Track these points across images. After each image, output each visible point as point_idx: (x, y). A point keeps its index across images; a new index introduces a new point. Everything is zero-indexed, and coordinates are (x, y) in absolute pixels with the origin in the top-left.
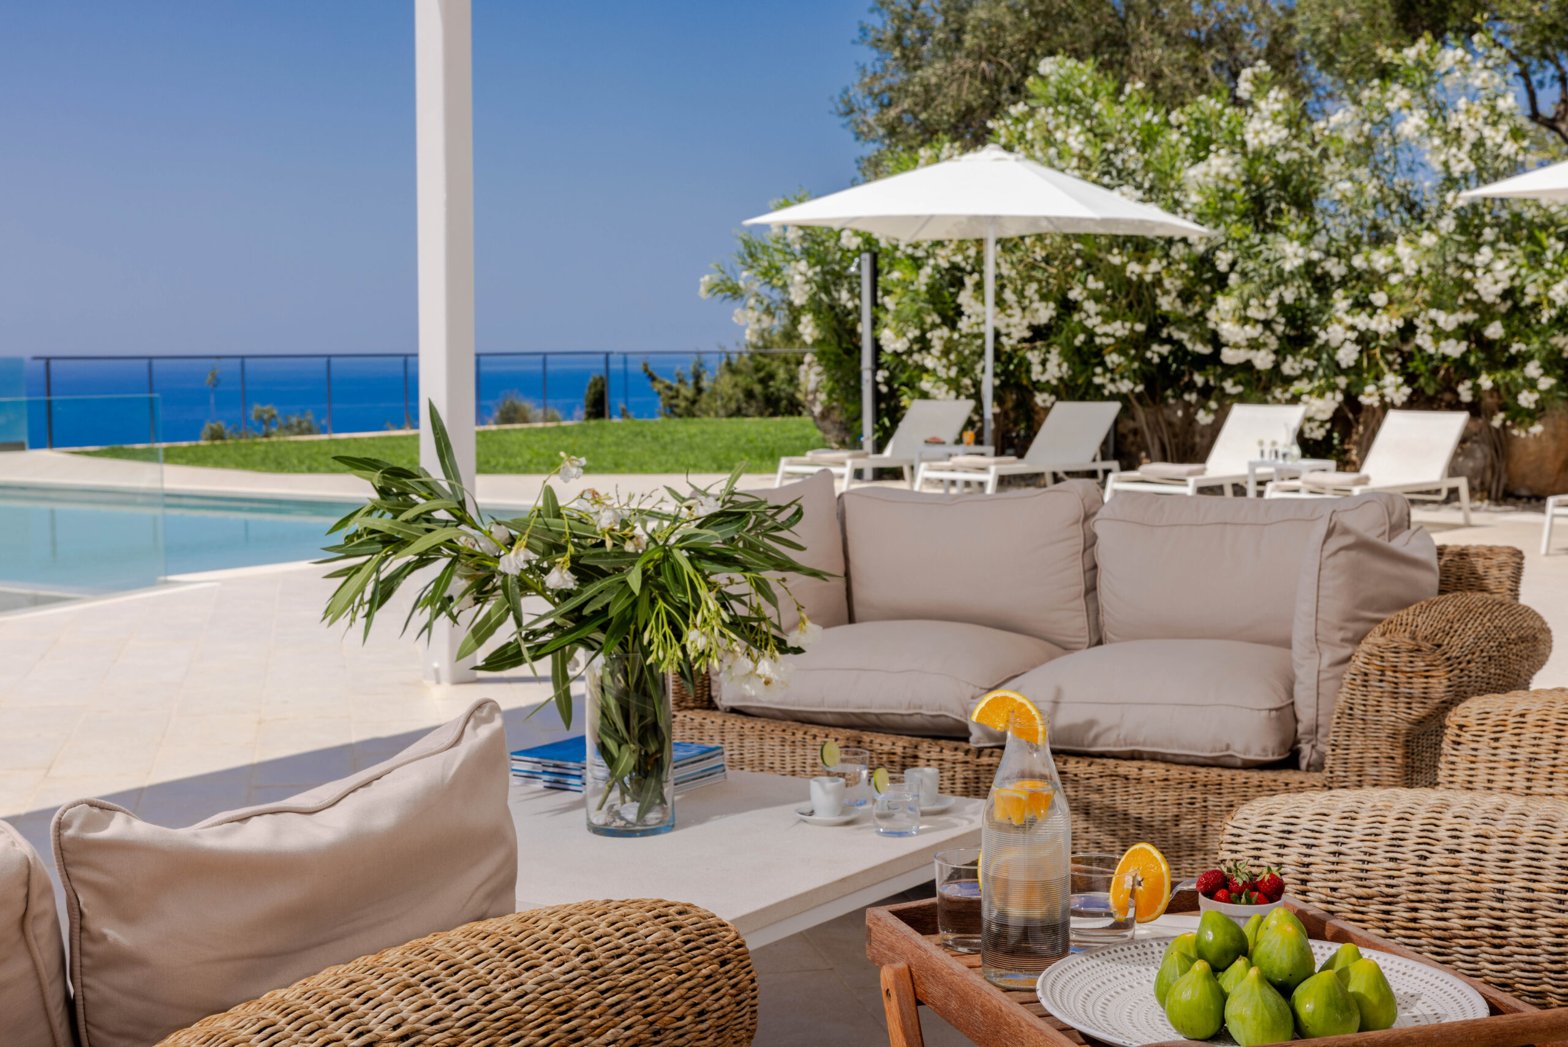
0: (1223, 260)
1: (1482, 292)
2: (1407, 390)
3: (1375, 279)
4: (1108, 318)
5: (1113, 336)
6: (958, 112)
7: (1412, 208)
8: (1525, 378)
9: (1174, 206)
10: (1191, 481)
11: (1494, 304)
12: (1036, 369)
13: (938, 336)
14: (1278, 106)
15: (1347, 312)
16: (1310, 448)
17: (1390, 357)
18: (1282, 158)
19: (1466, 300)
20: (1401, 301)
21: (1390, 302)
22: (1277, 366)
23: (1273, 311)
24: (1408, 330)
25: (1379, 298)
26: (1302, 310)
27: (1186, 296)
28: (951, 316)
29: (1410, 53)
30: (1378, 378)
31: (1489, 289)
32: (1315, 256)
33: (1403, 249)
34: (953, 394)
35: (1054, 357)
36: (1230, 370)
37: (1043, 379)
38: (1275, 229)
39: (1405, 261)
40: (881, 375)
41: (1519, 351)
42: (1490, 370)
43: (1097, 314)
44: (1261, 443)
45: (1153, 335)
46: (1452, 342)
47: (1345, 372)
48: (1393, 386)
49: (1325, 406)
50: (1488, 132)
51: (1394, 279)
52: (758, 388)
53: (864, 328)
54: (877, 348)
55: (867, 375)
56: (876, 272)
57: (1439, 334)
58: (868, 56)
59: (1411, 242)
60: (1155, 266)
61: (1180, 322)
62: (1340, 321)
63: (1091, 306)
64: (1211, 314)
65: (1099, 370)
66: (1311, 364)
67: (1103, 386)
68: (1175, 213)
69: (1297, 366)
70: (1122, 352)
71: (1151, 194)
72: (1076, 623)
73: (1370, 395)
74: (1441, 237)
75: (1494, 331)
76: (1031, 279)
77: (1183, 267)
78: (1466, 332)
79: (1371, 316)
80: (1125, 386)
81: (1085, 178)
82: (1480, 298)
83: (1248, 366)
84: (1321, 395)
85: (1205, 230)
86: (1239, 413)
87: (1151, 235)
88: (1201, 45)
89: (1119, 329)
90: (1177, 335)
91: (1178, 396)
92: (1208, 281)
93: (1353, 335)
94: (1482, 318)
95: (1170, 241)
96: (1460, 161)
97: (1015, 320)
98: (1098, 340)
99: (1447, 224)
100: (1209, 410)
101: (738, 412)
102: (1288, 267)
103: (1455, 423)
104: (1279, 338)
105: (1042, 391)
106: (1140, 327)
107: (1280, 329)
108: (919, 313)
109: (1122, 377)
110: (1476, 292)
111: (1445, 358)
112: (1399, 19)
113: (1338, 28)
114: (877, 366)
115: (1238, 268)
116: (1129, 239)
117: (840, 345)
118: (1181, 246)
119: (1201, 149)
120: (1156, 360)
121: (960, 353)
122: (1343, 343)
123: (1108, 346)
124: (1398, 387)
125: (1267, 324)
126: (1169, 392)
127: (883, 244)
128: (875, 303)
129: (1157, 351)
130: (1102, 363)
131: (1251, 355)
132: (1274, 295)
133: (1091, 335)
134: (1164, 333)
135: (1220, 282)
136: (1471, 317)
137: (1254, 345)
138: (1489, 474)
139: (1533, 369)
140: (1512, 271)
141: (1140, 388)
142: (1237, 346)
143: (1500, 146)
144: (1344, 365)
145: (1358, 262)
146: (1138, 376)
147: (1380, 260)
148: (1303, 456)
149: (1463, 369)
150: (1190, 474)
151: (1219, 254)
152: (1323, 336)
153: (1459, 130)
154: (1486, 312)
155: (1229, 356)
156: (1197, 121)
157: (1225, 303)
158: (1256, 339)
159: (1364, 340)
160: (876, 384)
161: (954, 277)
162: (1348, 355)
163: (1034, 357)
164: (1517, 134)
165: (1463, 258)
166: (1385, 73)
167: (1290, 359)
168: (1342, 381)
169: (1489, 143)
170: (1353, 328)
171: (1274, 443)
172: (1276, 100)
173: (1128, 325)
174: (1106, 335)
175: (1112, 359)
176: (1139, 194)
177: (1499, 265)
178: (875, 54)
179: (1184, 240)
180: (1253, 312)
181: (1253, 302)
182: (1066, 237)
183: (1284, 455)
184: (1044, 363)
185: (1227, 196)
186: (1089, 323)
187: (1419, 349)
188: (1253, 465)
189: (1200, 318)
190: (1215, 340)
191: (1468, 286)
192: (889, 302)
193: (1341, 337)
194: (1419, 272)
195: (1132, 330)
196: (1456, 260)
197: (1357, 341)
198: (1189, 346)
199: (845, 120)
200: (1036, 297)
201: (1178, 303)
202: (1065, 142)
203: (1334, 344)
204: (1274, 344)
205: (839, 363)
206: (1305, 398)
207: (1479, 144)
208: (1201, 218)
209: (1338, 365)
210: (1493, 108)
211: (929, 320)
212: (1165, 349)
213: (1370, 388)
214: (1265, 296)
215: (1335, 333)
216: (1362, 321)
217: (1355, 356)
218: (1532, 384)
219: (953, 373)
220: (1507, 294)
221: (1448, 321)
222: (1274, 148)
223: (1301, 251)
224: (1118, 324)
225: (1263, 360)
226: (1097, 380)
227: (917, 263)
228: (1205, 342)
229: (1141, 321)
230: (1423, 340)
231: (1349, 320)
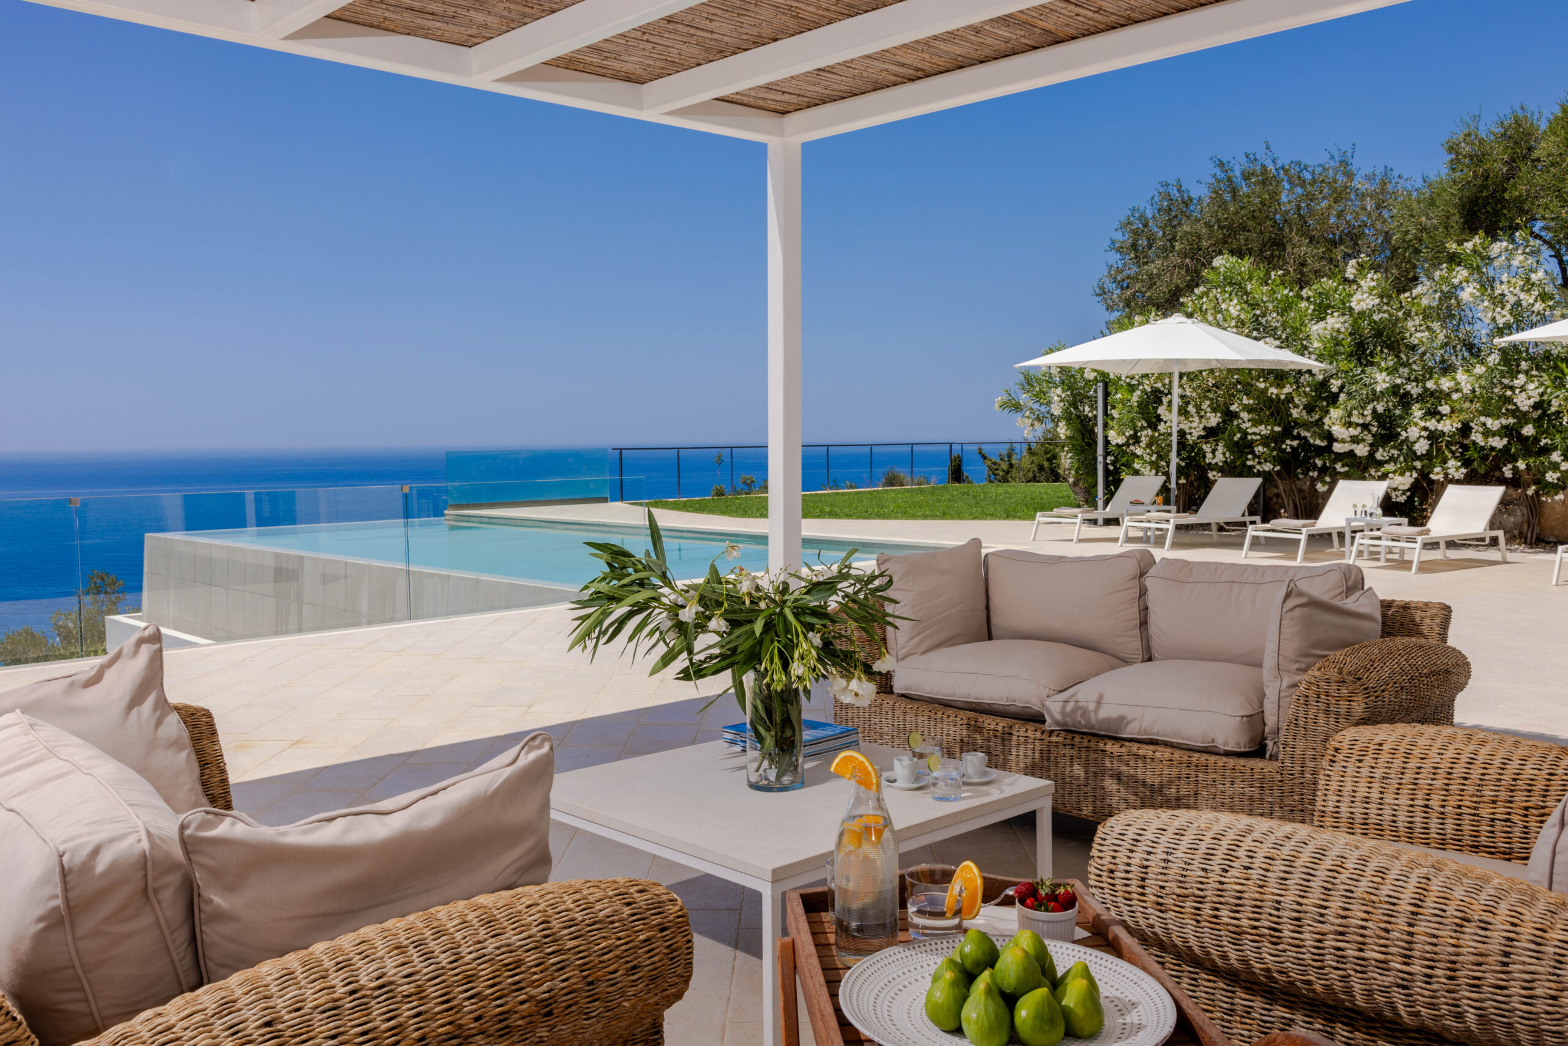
0: (1335, 385)
1: (1519, 404)
2: (1464, 470)
3: (1440, 396)
4: (1255, 423)
5: (1259, 434)
6: (1170, 291)
7: (1473, 350)
8: (1551, 463)
9: (1302, 351)
10: (1304, 530)
11: (1528, 412)
12: (1209, 455)
13: (1146, 435)
14: (1373, 284)
15: (1421, 419)
16: (1391, 509)
17: (1454, 448)
18: (1376, 317)
19: (1507, 410)
20: (1461, 410)
21: (1453, 411)
22: (1371, 455)
23: (1369, 418)
24: (1465, 429)
25: (1445, 409)
26: (1390, 417)
27: (1310, 409)
28: (1154, 422)
29: (1469, 245)
30: (1445, 461)
31: (1524, 402)
32: (1399, 381)
33: (1461, 376)
34: (1154, 471)
35: (1221, 448)
36: (1340, 457)
37: (1213, 462)
38: (1372, 364)
39: (1463, 384)
40: (1110, 459)
41: (1547, 444)
42: (1524, 458)
43: (1249, 420)
44: (1355, 506)
45: (1287, 433)
46: (1497, 438)
47: (1419, 458)
48: (1454, 467)
49: (1405, 481)
50: (1522, 296)
51: (1455, 396)
52: (1046, 464)
53: (1099, 430)
54: (1107, 442)
55: (1100, 459)
56: (1107, 394)
57: (1487, 433)
58: (1114, 258)
59: (1468, 371)
60: (1287, 389)
61: (1306, 426)
62: (1416, 425)
63: (1245, 415)
64: (1326, 420)
65: (1250, 456)
66: (1395, 452)
67: (1253, 467)
68: (1303, 355)
69: (1385, 454)
70: (1265, 445)
71: (1285, 343)
72: (1132, 645)
73: (1438, 473)
74: (1488, 368)
75: (1528, 430)
76: (1206, 398)
77: (1308, 389)
78: (1508, 431)
79: (1438, 421)
80: (1268, 467)
81: (1240, 334)
82: (1518, 408)
83: (1351, 453)
84: (1402, 474)
85: (1323, 365)
86: (1342, 484)
87: (1286, 369)
88: (1334, 243)
89: (1263, 430)
90: (1304, 433)
91: (1306, 474)
92: (1323, 399)
93: (1423, 433)
94: (1519, 422)
95: (1300, 373)
96: (1504, 316)
97: (1195, 425)
98: (1249, 437)
99: (1494, 359)
100: (1324, 483)
101: (1034, 479)
102: (1378, 389)
103: (1494, 494)
104: (1373, 436)
105: (1212, 470)
106: (1277, 429)
107: (1374, 429)
108: (1132, 420)
109: (1266, 461)
110: (1515, 404)
111: (1493, 449)
112: (1466, 222)
113: (1423, 229)
114: (1107, 454)
115: (1345, 390)
116: (1271, 372)
117: (1083, 440)
118: (1307, 376)
119: (1321, 312)
120: (1289, 450)
121: (1159, 445)
122: (1418, 439)
123: (1257, 440)
124: (1457, 469)
125: (1365, 427)
126: (1299, 471)
127: (1112, 376)
128: (1106, 413)
129: (1289, 444)
130: (1253, 452)
131: (1353, 446)
132: (1370, 407)
133: (1245, 434)
134: (1295, 432)
135: (1333, 399)
136: (1511, 421)
137: (1355, 440)
138: (1525, 527)
139: (1556, 457)
140: (1541, 390)
141: (1278, 468)
142: (1343, 441)
143: (1533, 305)
144: (1419, 453)
145: (1430, 385)
146: (1275, 461)
147: (1446, 384)
148: (1384, 515)
149: (1506, 455)
150: (1304, 526)
151: (1332, 381)
152: (1404, 434)
153: (1503, 295)
154: (1522, 417)
155: (1337, 447)
156: (1320, 294)
157: (1335, 413)
158: (1357, 436)
159: (1434, 437)
160: (1106, 465)
161: (1156, 397)
162: (1422, 447)
163: (1207, 448)
164: (1544, 297)
165: (1506, 381)
166: (1454, 259)
167: (1381, 450)
168: (1418, 464)
169: (1524, 304)
170: (1425, 429)
171: (1364, 506)
172: (1372, 279)
173: (1269, 427)
174: (1255, 434)
175: (1259, 449)
176: (1278, 343)
177: (1531, 386)
178: (1118, 256)
179: (1309, 372)
180: (1355, 419)
181: (1355, 412)
182: (1229, 370)
183: (1371, 514)
184: (1214, 452)
185: (1338, 343)
186: (1244, 426)
187: (1474, 443)
188: (1349, 521)
189: (1319, 423)
190: (1330, 438)
191: (1509, 400)
192: (1115, 413)
193: (1418, 435)
194: (1474, 391)
195: (1272, 429)
196: (1501, 383)
197: (1428, 438)
198: (1311, 441)
199: (1100, 298)
200: (1209, 410)
201: (1304, 413)
202: (1227, 310)
203: (1412, 439)
204: (1369, 439)
205: (1083, 451)
206: (1391, 475)
207: (1518, 303)
208: (1320, 358)
209: (1415, 453)
210: (1528, 280)
211: (1139, 424)
212: (1295, 443)
213: (1437, 469)
214: (1363, 408)
215: (1413, 432)
216: (1432, 424)
217: (1427, 447)
218: (1555, 467)
219: (1154, 458)
220: (1537, 406)
221: (1493, 424)
222: (1372, 312)
223: (1388, 379)
224: (1262, 427)
225: (1362, 450)
226: (1249, 463)
227: (1132, 388)
228: (1322, 438)
229: (1279, 425)
230: (1477, 437)
231: (1422, 424)
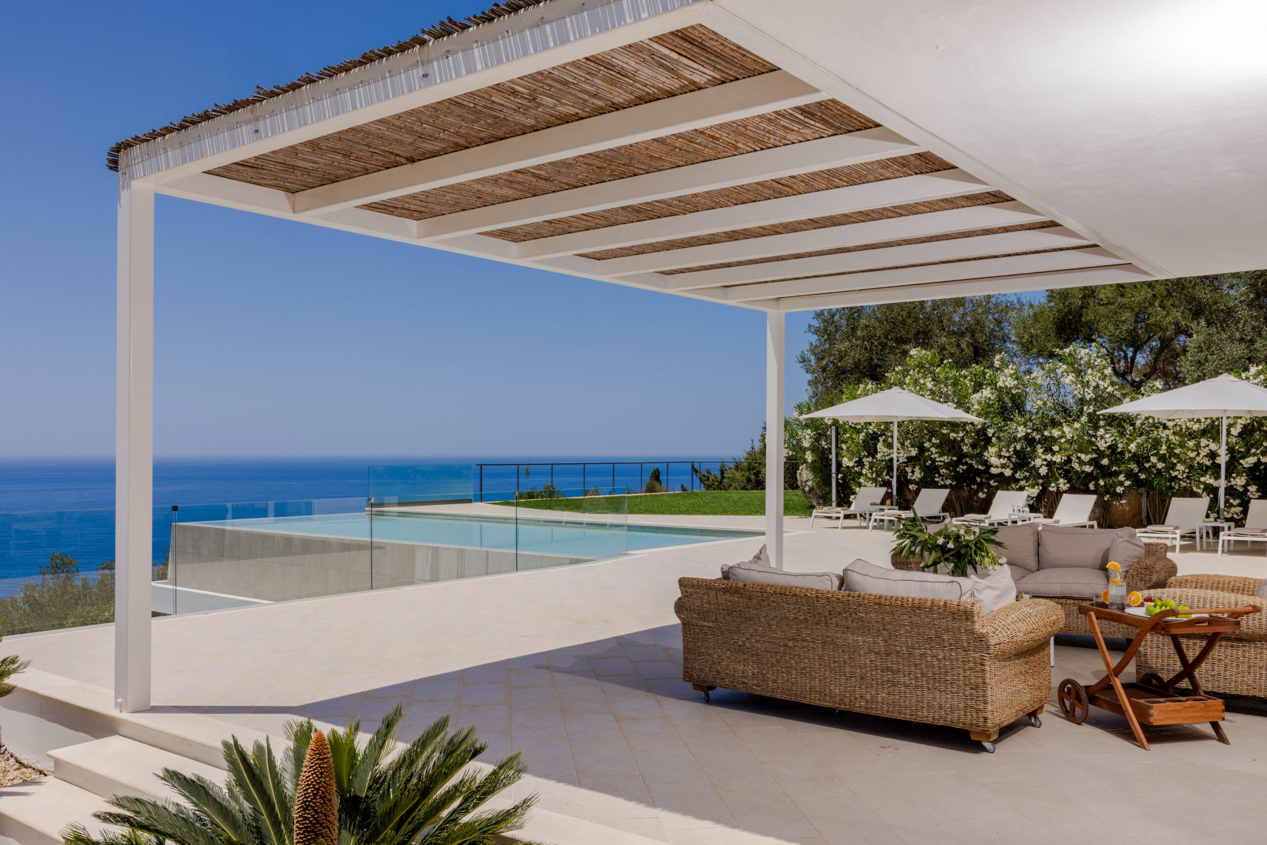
0: (990, 432)
1: (1099, 446)
2: (1068, 485)
3: (1053, 440)
4: (941, 454)
5: (944, 462)
6: (854, 363)
7: (1066, 411)
8: (1119, 481)
9: (968, 410)
10: (987, 521)
11: (1104, 451)
12: (910, 474)
13: (867, 461)
14: (1013, 372)
15: (1042, 453)
16: (1033, 509)
17: (1060, 472)
18: (1014, 392)
19: (1092, 449)
20: (1066, 450)
21: (1060, 449)
22: (1013, 475)
23: (1012, 453)
24: (1069, 460)
25: (1056, 448)
26: (1023, 453)
27: (973, 446)
28: (873, 453)
29: (1067, 350)
30: (1057, 479)
31: (1102, 445)
32: (1029, 431)
33: (1066, 429)
34: (874, 484)
35: (917, 469)
36: (992, 476)
37: (912, 479)
38: (1011, 420)
39: (1067, 434)
40: (840, 476)
41: (1115, 470)
42: (1103, 477)
43: (936, 453)
44: (1013, 506)
45: (959, 462)
46: (1088, 466)
47: (1042, 478)
48: (1063, 484)
49: (1035, 491)
50: (1101, 382)
51: (1063, 440)
53: (833, 457)
54: (839, 465)
55: (834, 475)
56: (837, 434)
57: (1081, 463)
59: (1069, 425)
60: (961, 434)
61: (971, 457)
62: (1040, 457)
63: (933, 450)
64: (986, 454)
65: (937, 475)
66: (1027, 474)
67: (938, 482)
68: (968, 412)
69: (1022, 475)
70: (947, 469)
71: (960, 405)
73: (1053, 487)
74: (1082, 424)
75: (1105, 462)
76: (907, 438)
77: (973, 434)
78: (1092, 462)
79: (1052, 456)
80: (948, 482)
81: (933, 399)
82: (1098, 448)
83: (1002, 474)
84: (1033, 487)
85: (982, 420)
86: (1000, 494)
87: (958, 421)
89: (945, 459)
90: (969, 462)
91: (969, 485)
92: (982, 440)
93: (1045, 463)
94: (1099, 457)
95: (965, 424)
96: (1089, 394)
97: (902, 455)
98: (937, 463)
99: (1084, 419)
100: (983, 492)
102: (1019, 436)
103: (1093, 498)
104: (1013, 463)
105: (911, 484)
106: (955, 458)
107: (1014, 460)
108: (858, 452)
109: (947, 479)
110: (1097, 446)
111: (1083, 472)
112: (1058, 334)
113: (1032, 336)
114: (838, 472)
115: (996, 435)
116: (949, 423)
117: (822, 463)
118: (970, 426)
119: (978, 387)
120: (961, 471)
121: (876, 468)
122: (1041, 466)
123: (940, 466)
124: (1065, 484)
125: (1009, 458)
126: (965, 484)
127: (841, 422)
128: (837, 447)
129: (961, 468)
130: (939, 473)
131: (1003, 470)
132: (1013, 446)
133: (934, 461)
134: (964, 461)
135: (988, 441)
136: (1094, 456)
137: (1004, 466)
138: (1102, 519)
139: (1121, 478)
140: (1113, 438)
141: (954, 483)
142: (997, 467)
143: (1107, 388)
144: (1042, 475)
145: (1046, 433)
146: (954, 478)
147: (1056, 433)
148: (1031, 512)
149: (1089, 477)
150: (986, 518)
151: (988, 430)
152: (1033, 462)
153: (1088, 382)
154: (1101, 454)
155: (993, 471)
156: (975, 375)
157: (992, 450)
158: (1005, 464)
159: (1050, 464)
160: (837, 479)
161: (874, 437)
162: (1043, 471)
163: (909, 470)
164: (1112, 384)
165: (1091, 432)
166: (1052, 355)
167: (1019, 472)
168: (1041, 481)
169: (1102, 387)
170: (1045, 460)
171: (1018, 506)
172: (1012, 369)
173: (950, 458)
174: (941, 461)
175: (943, 471)
176: (955, 406)
177: (1108, 436)
178: (815, 337)
179: (972, 424)
180: (1004, 453)
181: (1004, 449)
182: (922, 421)
183: (1023, 511)
184: (913, 472)
185: (990, 406)
186: (933, 456)
187: (1073, 468)
188: (1010, 515)
189: (981, 455)
190: (988, 466)
191: (1093, 444)
192: (844, 446)
193: (1041, 464)
194: (1073, 438)
195: (951, 459)
196: (1088, 433)
197: (1047, 465)
198: (976, 467)
199: (802, 365)
200: (909, 446)
201: (970, 449)
202: (924, 384)
203: (1037, 466)
204: (1012, 466)
205: (821, 471)
206: (1026, 488)
207: (1097, 386)
208: (979, 415)
209: (1039, 474)
210: (1103, 373)
211: (863, 454)
212: (965, 467)
213: (1053, 485)
214: (1009, 446)
215: (1038, 462)
216: (1049, 457)
217: (1046, 471)
218: (1121, 484)
219: (874, 476)
220: (1109, 448)
221: (1085, 457)
222: (1011, 388)
223: (1024, 430)
224: (946, 457)
225: (1008, 472)
226: (936, 479)
227: (858, 432)
228: (982, 465)
229: (954, 456)
230: (1076, 466)
231: (1044, 457)
